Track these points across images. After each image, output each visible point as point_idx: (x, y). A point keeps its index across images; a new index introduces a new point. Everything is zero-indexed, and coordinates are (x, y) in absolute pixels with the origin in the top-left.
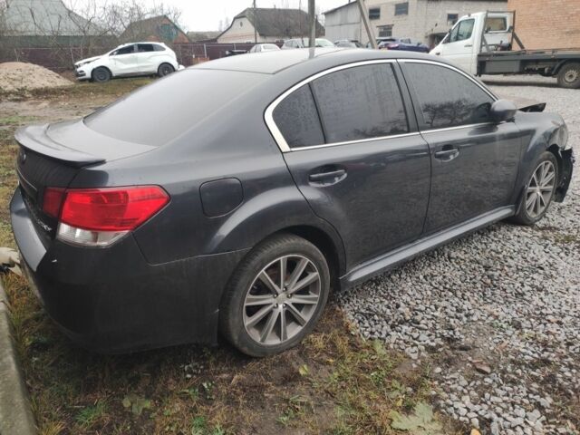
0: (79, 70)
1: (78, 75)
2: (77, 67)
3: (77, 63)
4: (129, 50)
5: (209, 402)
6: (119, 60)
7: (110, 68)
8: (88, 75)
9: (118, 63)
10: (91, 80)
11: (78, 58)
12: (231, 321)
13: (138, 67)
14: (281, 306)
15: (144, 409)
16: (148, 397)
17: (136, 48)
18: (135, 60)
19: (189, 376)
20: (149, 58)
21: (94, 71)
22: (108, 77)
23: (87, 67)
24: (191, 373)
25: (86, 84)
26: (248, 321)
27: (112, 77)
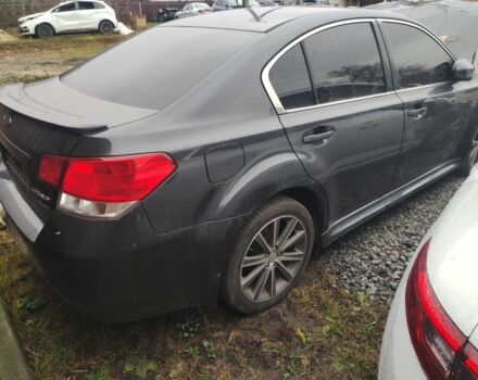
0: (22, 26)
1: (21, 31)
2: (21, 23)
3: (20, 20)
4: (70, 7)
5: (211, 361)
6: (61, 17)
7: (53, 24)
8: (32, 31)
9: (61, 20)
10: (35, 36)
11: (21, 15)
12: (229, 283)
13: (81, 24)
14: (271, 264)
15: (148, 371)
16: (149, 358)
17: (77, 5)
18: (77, 17)
19: (186, 335)
20: (90, 15)
21: (37, 27)
22: (51, 33)
23: (30, 23)
24: (187, 331)
25: (31, 40)
26: (244, 281)
27: (55, 34)
